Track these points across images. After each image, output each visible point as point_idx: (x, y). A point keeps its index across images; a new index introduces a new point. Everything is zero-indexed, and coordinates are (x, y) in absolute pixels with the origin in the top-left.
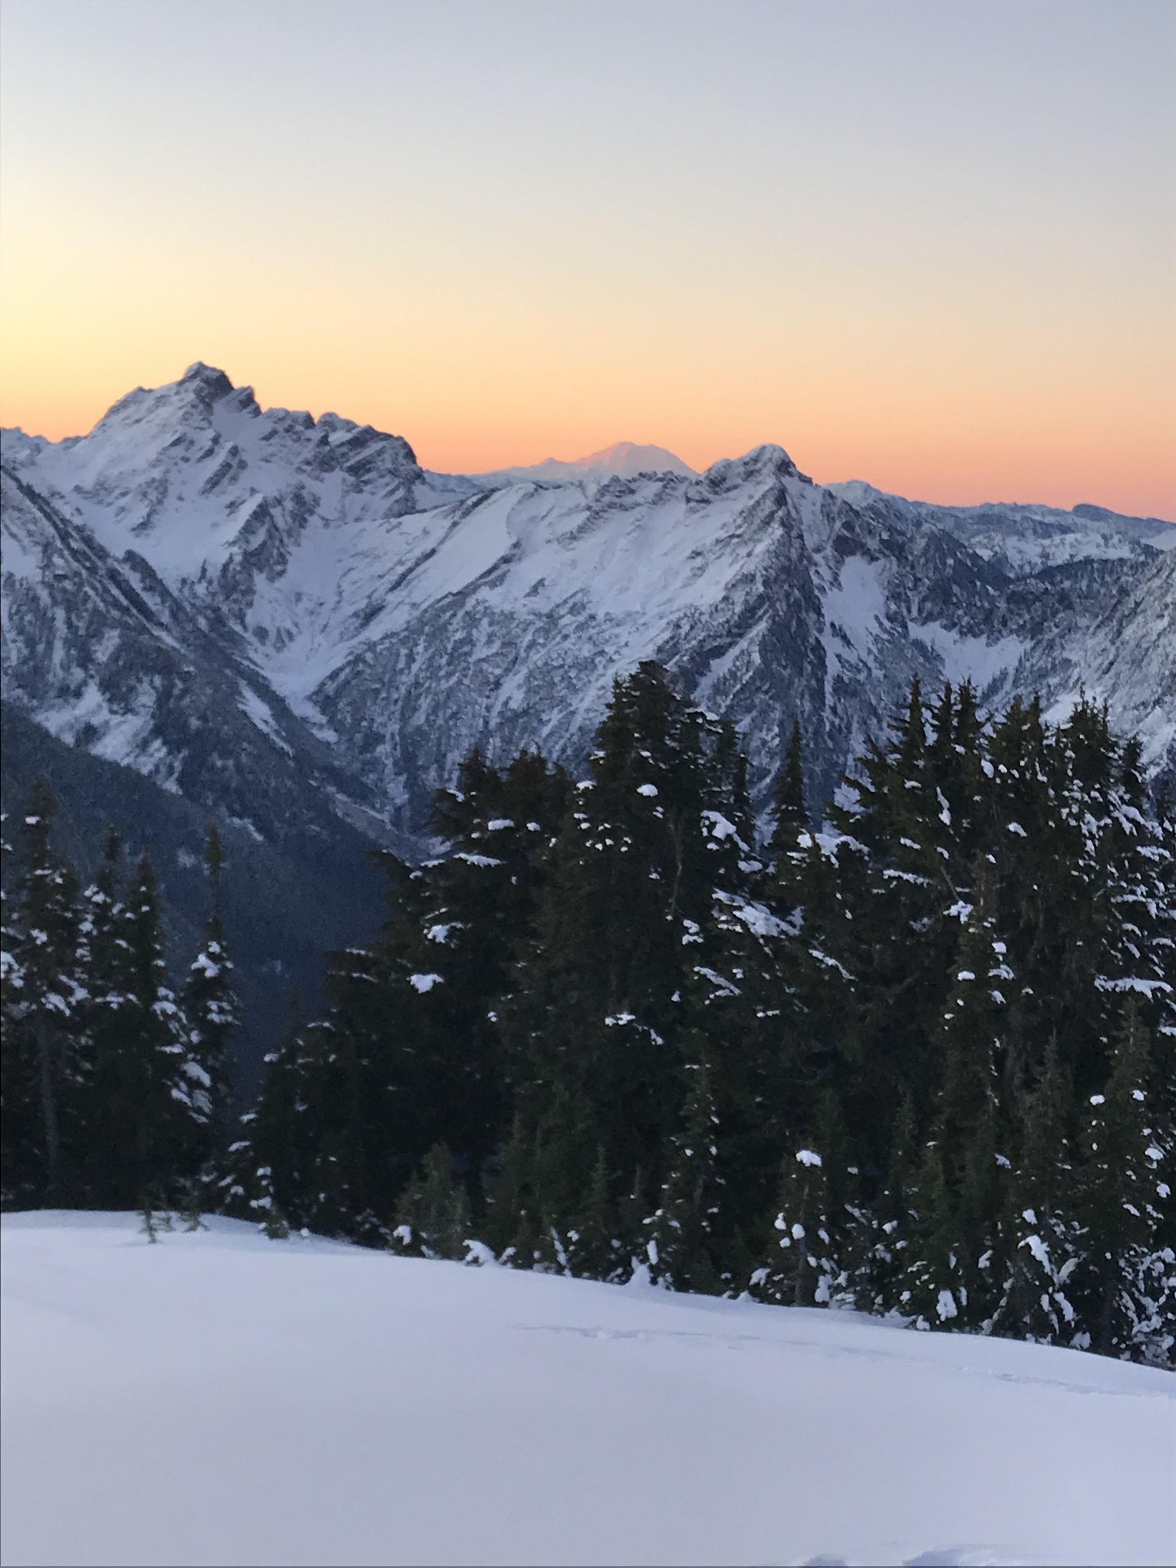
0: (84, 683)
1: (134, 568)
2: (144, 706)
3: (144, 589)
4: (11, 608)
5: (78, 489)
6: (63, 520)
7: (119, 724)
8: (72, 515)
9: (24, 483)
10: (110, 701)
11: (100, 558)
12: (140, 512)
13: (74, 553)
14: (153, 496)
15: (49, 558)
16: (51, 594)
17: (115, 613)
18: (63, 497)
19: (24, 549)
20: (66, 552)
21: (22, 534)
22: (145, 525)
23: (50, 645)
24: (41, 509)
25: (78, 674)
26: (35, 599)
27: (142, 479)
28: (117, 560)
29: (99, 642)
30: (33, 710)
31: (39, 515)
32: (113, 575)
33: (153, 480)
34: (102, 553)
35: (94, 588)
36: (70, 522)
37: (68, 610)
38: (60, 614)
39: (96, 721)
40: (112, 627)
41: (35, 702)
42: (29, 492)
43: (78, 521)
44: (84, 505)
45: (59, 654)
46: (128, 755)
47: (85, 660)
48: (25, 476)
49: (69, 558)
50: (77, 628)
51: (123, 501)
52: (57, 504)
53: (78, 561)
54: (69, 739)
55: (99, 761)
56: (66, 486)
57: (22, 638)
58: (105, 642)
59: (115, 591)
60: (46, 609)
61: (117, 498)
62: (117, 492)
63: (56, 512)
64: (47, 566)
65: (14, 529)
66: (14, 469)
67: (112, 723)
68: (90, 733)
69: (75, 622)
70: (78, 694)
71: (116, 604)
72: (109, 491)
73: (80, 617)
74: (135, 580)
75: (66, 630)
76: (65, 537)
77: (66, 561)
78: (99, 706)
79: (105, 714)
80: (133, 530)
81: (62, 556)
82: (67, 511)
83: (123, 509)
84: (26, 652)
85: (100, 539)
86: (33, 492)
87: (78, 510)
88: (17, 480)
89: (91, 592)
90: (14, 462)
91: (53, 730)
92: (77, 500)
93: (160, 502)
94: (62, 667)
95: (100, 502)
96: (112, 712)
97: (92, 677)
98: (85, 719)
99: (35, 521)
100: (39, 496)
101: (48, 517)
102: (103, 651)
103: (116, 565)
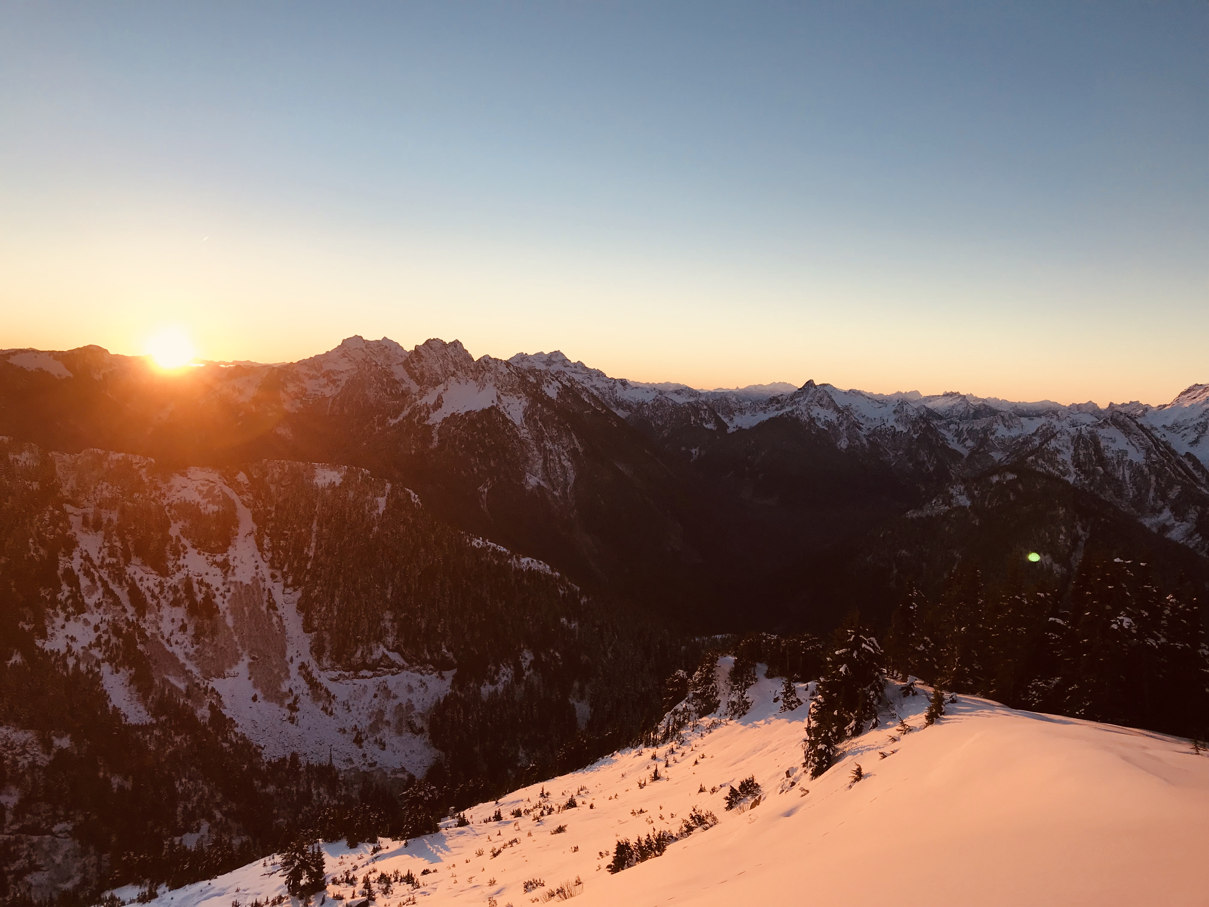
0: (1163, 507)
1: (1189, 460)
2: (1192, 518)
3: (1193, 469)
4: (1131, 475)
5: (1164, 426)
6: (1157, 439)
7: (1179, 526)
8: (1161, 437)
9: (1139, 423)
10: (1175, 515)
11: (1173, 455)
12: (1194, 436)
13: (1161, 453)
14: (1200, 430)
15: (1150, 455)
16: (1149, 470)
17: (1179, 478)
18: (1157, 429)
19: (1138, 451)
20: (1157, 452)
21: (1137, 444)
22: (1196, 442)
23: (1148, 491)
24: (1147, 434)
25: (1160, 503)
26: (1142, 471)
27: (1195, 422)
28: (1181, 456)
29: (1171, 490)
30: (1139, 517)
31: (1145, 437)
32: (1179, 463)
33: (1201, 423)
34: (1174, 453)
35: (1169, 467)
36: (1160, 440)
37: (1157, 476)
38: (1153, 478)
39: (1168, 523)
40: (1178, 485)
41: (1140, 514)
42: (1141, 427)
43: (1163, 439)
44: (1166, 433)
45: (1152, 494)
46: (1183, 539)
47: (1164, 497)
48: (1140, 421)
49: (1159, 455)
50: (1161, 484)
51: (1186, 432)
52: (1154, 432)
53: (1162, 456)
54: (1155, 530)
55: (1170, 541)
56: (1158, 425)
57: (1134, 487)
58: (1174, 490)
59: (1180, 469)
60: (1147, 475)
61: (1182, 430)
62: (1183, 427)
63: (1153, 435)
64: (1148, 457)
65: (1133, 442)
66: (1136, 418)
67: (1176, 525)
68: (1165, 528)
69: (1160, 482)
70: (1160, 512)
71: (1180, 474)
72: (1180, 427)
73: (1162, 480)
74: (1190, 465)
75: (1155, 484)
76: (1157, 446)
77: (1157, 456)
78: (1170, 517)
79: (1172, 521)
80: (1190, 443)
81: (1155, 454)
82: (1158, 435)
83: (1185, 435)
84: (1136, 493)
85: (1174, 447)
86: (1143, 428)
87: (1164, 435)
88: (1137, 423)
89: (1169, 470)
90: (1135, 415)
91: (1147, 526)
92: (1164, 431)
93: (1204, 432)
94: (1153, 500)
95: (1174, 432)
96: (1176, 520)
97: (1167, 505)
98: (1164, 522)
99: (1143, 439)
100: (1146, 429)
101: (1149, 437)
102: (1173, 494)
103: (1181, 458)
